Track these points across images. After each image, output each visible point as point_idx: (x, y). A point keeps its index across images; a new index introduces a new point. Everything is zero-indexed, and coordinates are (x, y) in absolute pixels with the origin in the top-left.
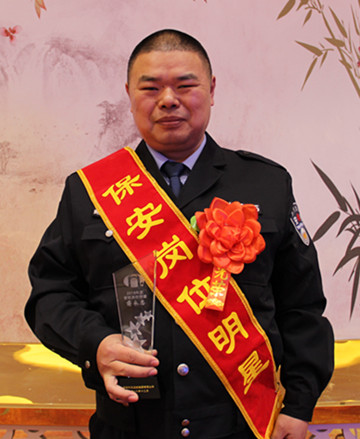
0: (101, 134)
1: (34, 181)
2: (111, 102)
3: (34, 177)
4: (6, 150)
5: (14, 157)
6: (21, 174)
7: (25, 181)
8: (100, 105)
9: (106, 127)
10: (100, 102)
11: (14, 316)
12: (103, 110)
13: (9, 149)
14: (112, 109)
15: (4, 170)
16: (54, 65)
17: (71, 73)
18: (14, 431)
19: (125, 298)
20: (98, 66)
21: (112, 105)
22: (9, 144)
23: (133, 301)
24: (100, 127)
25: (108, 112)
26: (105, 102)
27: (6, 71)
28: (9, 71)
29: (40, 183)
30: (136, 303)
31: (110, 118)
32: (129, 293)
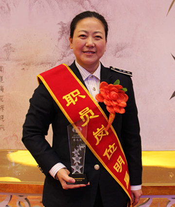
0: (59, 39)
1: (24, 64)
2: (65, 22)
3: (23, 62)
4: (9, 48)
5: (13, 51)
6: (17, 60)
7: (19, 64)
8: (59, 24)
9: (62, 35)
10: (59, 22)
11: (13, 135)
12: (60, 26)
13: (11, 47)
14: (65, 26)
15: (8, 58)
16: (34, 2)
17: (44, 6)
18: (11, 196)
19: (73, 137)
20: (58, 3)
21: (65, 24)
22: (10, 44)
23: (76, 139)
24: (58, 36)
25: (63, 27)
26: (61, 22)
27: (9, 5)
28: (11, 6)
29: (27, 65)
30: (77, 140)
31: (64, 31)
32: (74, 135)
